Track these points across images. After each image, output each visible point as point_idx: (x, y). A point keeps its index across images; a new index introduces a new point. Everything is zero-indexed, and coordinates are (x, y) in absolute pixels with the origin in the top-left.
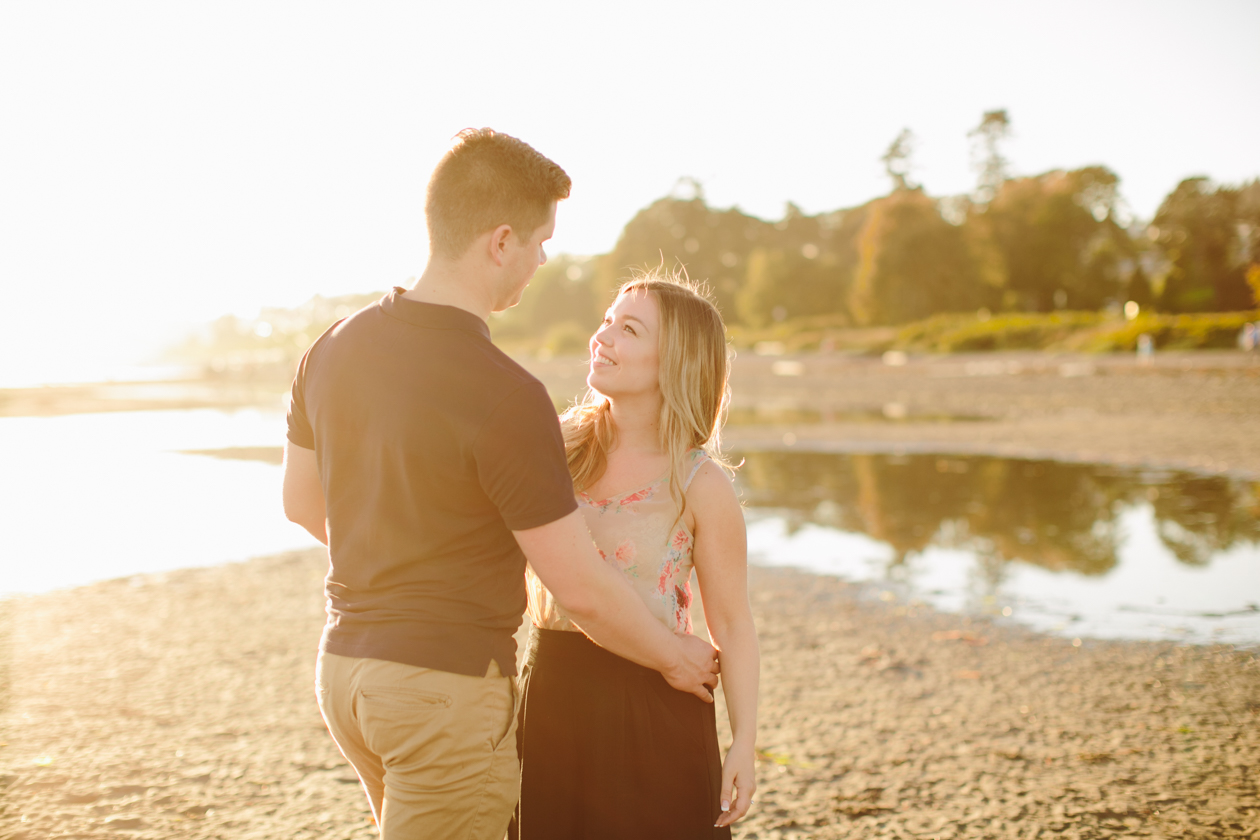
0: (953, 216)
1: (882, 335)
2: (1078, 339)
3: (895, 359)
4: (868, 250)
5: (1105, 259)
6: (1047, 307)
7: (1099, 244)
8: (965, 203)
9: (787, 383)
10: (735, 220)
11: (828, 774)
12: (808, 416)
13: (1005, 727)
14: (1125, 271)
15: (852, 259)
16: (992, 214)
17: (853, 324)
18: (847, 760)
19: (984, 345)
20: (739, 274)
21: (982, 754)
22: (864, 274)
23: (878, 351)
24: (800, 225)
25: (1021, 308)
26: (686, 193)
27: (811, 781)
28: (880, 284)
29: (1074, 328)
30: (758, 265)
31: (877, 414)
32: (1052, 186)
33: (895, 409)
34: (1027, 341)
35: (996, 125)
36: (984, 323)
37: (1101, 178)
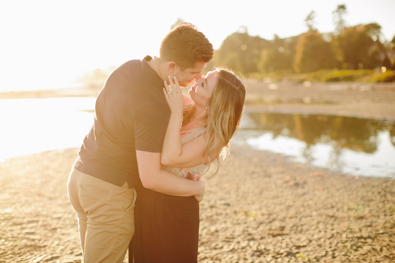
0: (327, 39)
1: (303, 76)
2: (366, 78)
3: (307, 84)
4: (300, 50)
5: (376, 53)
6: (356, 68)
7: (374, 48)
8: (331, 35)
9: (273, 91)
10: (258, 39)
11: (268, 221)
12: (279, 102)
13: (329, 206)
14: (382, 57)
15: (294, 52)
16: (340, 39)
17: (294, 73)
18: (274, 216)
19: (336, 80)
20: (259, 57)
21: (320, 215)
22: (298, 57)
23: (302, 82)
24: (278, 41)
25: (348, 68)
26: (242, 31)
27: (261, 223)
28: (303, 61)
29: (365, 75)
30: (265, 54)
31: (301, 102)
32: (359, 29)
33: (307, 100)
34: (350, 79)
35: (341, 10)
36: (336, 73)
37: (375, 27)
